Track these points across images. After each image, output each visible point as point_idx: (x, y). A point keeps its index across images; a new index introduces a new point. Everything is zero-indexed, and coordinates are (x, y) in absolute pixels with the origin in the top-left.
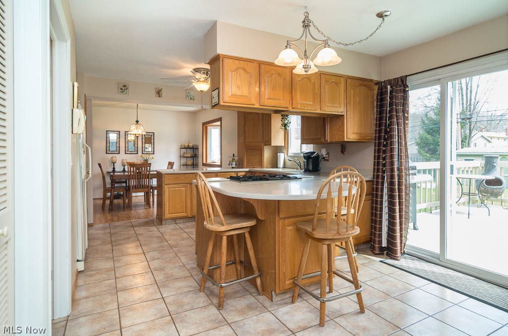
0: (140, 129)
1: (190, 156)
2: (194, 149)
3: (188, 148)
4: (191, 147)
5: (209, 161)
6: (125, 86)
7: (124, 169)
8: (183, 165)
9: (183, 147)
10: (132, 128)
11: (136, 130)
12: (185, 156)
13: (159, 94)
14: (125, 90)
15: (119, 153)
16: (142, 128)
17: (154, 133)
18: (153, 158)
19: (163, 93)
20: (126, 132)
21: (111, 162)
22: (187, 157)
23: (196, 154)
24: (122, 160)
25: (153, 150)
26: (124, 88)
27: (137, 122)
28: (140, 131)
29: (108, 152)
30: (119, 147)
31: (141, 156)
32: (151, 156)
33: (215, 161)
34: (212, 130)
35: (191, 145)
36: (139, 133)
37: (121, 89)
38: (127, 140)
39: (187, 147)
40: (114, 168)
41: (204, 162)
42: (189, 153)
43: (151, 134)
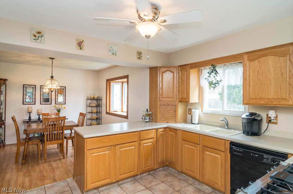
0: (55, 84)
1: (95, 106)
2: (98, 100)
3: (94, 99)
4: (96, 98)
5: (112, 111)
6: (39, 33)
7: (39, 118)
8: (89, 113)
9: (89, 98)
10: (47, 83)
11: (51, 85)
12: (91, 105)
13: (80, 46)
14: (40, 38)
15: (35, 104)
16: (56, 83)
17: (65, 87)
18: (65, 108)
19: (85, 45)
20: (41, 86)
21: (27, 112)
22: (92, 106)
23: (99, 104)
24: (38, 110)
25: (64, 101)
26: (38, 35)
27: (52, 77)
28: (55, 86)
29: (24, 103)
30: (35, 99)
31: (54, 106)
32: (64, 106)
33: (117, 110)
34: (115, 85)
35: (96, 97)
36: (53, 87)
37: (35, 36)
38: (42, 93)
39: (92, 98)
40: (30, 117)
41: (108, 111)
42: (94, 103)
43: (63, 88)
